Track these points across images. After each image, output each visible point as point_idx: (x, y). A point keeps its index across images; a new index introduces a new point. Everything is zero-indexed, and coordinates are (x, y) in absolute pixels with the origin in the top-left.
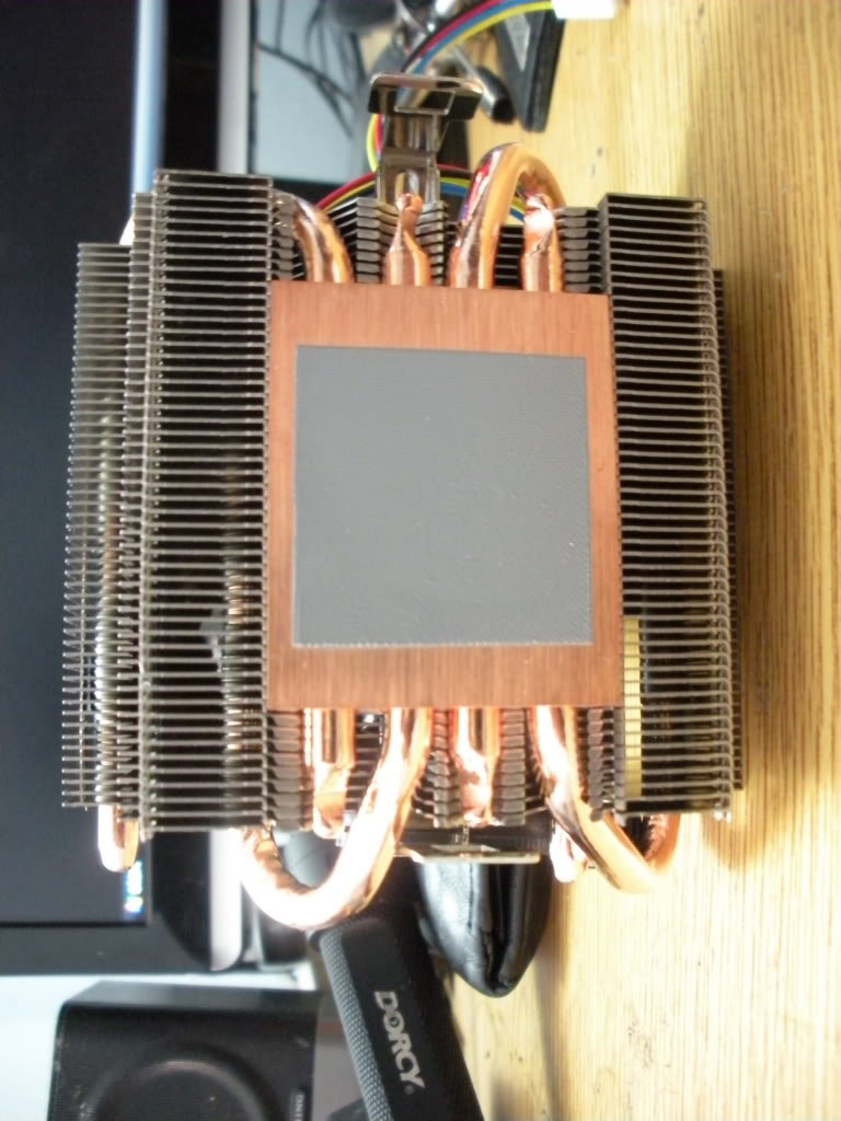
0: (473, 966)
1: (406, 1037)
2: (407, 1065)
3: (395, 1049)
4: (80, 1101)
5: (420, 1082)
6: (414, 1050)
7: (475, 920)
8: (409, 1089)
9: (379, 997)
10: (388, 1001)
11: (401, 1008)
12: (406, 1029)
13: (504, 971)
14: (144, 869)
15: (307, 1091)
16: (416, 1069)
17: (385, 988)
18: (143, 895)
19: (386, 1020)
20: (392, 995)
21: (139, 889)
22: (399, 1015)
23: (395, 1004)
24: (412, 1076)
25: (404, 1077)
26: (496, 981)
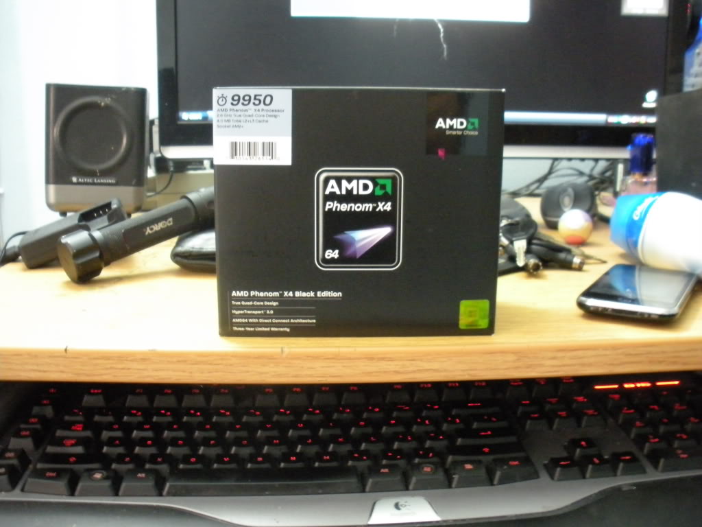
0: (180, 249)
1: (159, 228)
2: (152, 229)
3: (156, 225)
4: (111, 98)
5: (147, 233)
6: (156, 232)
7: (194, 250)
8: (145, 230)
9: (171, 219)
10: (170, 222)
11: (168, 227)
12: (162, 229)
13: (179, 259)
14: (199, 120)
15: (116, 184)
16: (150, 232)
17: (174, 221)
18: (189, 120)
19: (164, 222)
20: (171, 224)
21: (191, 119)
22: (166, 226)
23: (169, 225)
24: (148, 231)
25: (148, 229)
26: (176, 256)
